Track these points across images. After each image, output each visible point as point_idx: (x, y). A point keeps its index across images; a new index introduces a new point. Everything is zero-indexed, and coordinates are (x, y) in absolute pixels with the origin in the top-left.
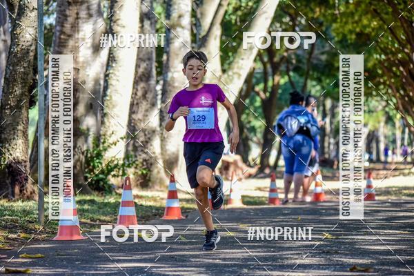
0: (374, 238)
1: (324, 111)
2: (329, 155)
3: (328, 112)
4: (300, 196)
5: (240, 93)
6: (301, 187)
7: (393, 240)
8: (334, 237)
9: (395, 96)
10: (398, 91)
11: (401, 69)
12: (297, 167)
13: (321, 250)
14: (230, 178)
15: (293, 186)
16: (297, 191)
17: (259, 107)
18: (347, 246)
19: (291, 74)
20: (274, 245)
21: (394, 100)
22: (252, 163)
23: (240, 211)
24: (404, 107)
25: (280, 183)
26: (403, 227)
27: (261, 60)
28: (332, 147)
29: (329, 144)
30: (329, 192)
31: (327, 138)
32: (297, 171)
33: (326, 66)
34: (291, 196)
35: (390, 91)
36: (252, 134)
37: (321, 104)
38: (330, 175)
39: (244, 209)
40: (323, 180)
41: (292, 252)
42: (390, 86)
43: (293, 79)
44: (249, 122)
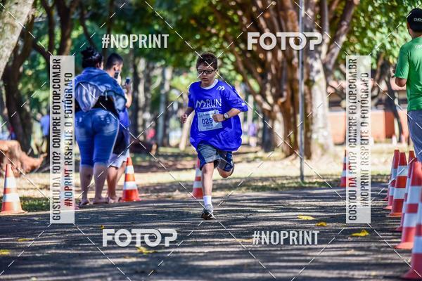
0: (206, 250)
1: (136, 74)
2: (145, 136)
3: (141, 76)
4: (104, 195)
5: (15, 51)
6: (106, 183)
7: (232, 252)
8: (151, 251)
9: (232, 51)
10: (237, 44)
11: (240, 13)
12: (97, 155)
13: (132, 269)
14: (4, 173)
15: (93, 181)
16: (99, 189)
17: (43, 71)
18: (169, 262)
19: (88, 23)
20: (68, 266)
21: (232, 58)
22: (36, 152)
23: (20, 219)
24: (246, 67)
25: (76, 179)
26: (246, 234)
27: (44, 4)
28: (148, 125)
29: (144, 121)
30: (145, 189)
31: (140, 113)
32: (98, 160)
33: (137, 12)
34: (91, 195)
35: (225, 45)
36: (35, 111)
37: (131, 65)
38: (145, 164)
39: (26, 216)
40: (135, 172)
41: (93, 275)
42: (225, 38)
43: (89, 30)
44: (30, 93)
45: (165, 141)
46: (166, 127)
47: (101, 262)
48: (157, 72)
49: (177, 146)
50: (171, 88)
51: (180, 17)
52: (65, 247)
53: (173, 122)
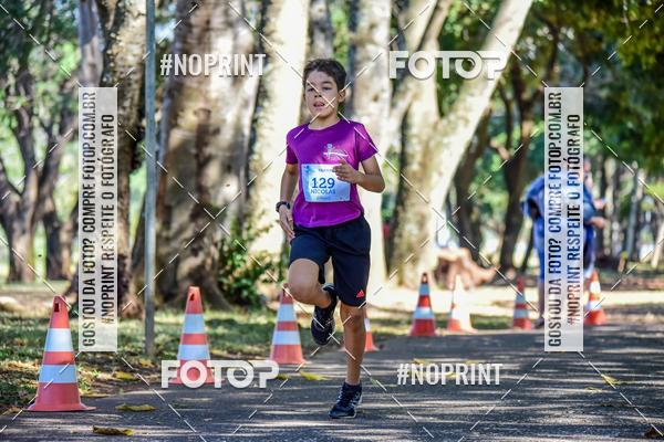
2: (611, 250)
3: (610, 181)
5: (468, 149)
8: (619, 383)
13: (598, 402)
17: (499, 172)
18: (641, 396)
20: (522, 395)
22: (486, 262)
23: (468, 339)
27: (503, 96)
28: (615, 238)
29: (612, 232)
33: (607, 107)
37: (599, 168)
40: (601, 290)
41: (551, 406)
44: (482, 196)
45: (635, 256)
46: (636, 240)
47: (562, 392)
48: (627, 177)
49: (649, 262)
50: (644, 195)
51: (657, 114)
52: (520, 372)
53: (645, 234)
